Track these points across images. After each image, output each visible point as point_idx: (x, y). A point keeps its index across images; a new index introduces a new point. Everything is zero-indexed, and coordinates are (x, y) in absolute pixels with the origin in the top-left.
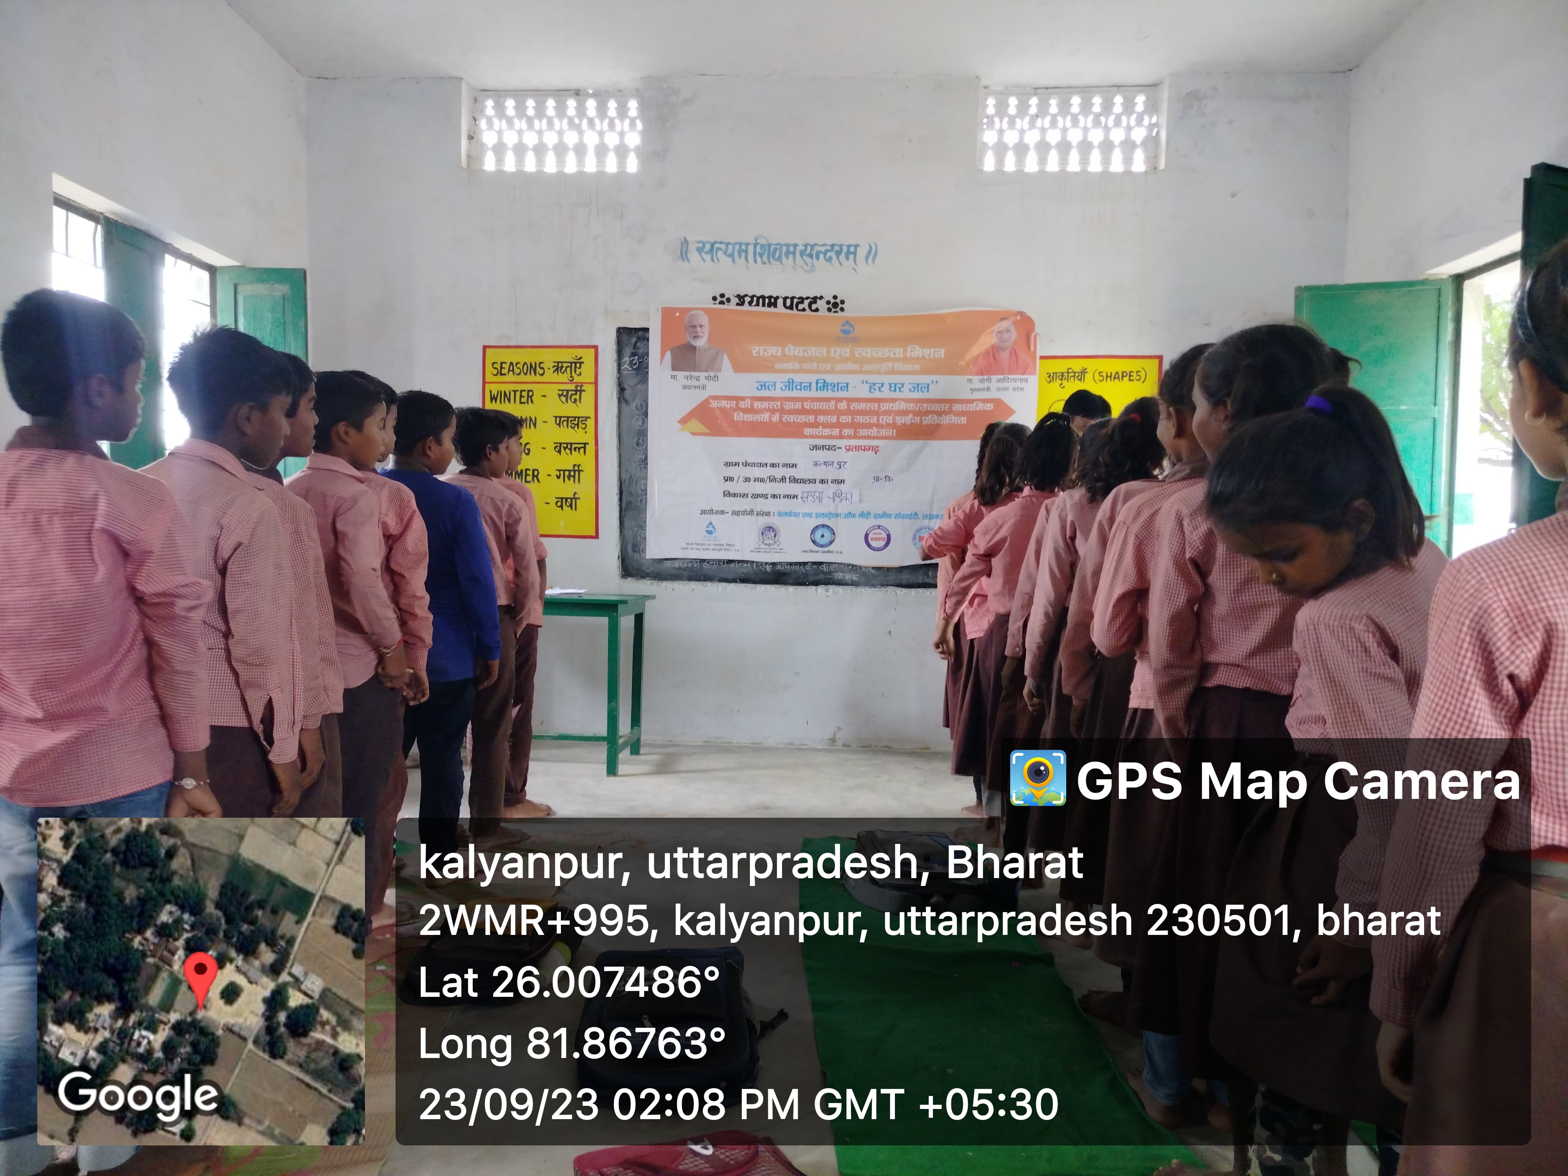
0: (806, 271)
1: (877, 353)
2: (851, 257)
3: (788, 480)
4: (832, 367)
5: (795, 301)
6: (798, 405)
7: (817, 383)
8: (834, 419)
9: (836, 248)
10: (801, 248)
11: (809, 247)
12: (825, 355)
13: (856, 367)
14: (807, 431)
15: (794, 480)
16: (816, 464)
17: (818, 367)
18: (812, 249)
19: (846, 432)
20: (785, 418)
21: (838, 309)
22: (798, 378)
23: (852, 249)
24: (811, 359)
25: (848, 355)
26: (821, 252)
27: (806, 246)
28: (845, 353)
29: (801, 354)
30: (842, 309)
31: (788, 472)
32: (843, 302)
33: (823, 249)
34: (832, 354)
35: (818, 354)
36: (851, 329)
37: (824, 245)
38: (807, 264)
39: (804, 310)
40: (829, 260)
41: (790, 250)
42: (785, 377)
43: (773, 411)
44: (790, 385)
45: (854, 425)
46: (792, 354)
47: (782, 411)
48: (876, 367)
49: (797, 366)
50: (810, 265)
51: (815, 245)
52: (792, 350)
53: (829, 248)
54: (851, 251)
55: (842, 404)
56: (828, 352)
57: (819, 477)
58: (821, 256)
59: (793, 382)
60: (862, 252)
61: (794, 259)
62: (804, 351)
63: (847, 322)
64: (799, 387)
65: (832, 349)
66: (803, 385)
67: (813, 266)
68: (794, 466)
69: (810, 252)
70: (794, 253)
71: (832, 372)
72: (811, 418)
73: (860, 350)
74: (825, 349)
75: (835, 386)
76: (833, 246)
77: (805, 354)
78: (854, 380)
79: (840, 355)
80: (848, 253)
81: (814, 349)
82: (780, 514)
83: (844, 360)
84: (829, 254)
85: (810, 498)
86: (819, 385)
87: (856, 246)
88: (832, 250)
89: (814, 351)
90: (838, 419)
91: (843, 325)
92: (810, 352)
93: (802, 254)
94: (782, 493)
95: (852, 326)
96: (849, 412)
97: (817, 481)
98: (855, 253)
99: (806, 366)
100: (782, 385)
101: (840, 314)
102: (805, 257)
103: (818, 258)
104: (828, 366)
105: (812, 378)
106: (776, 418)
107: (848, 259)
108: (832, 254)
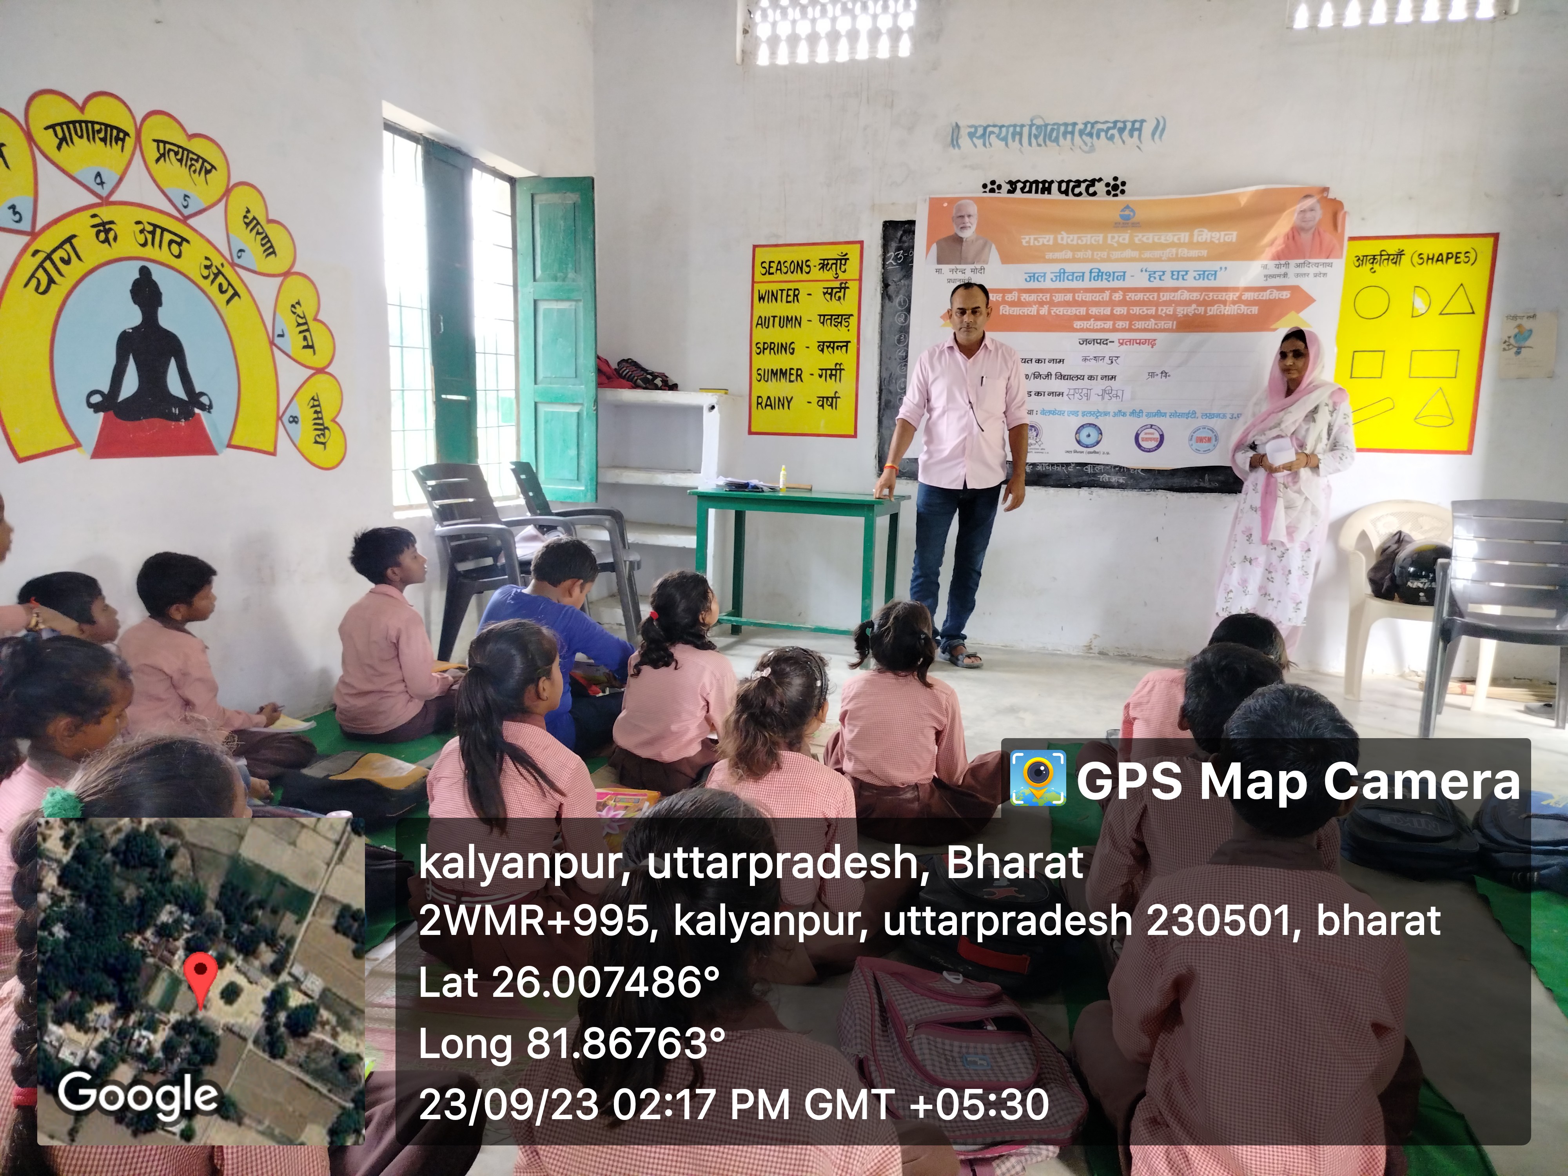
0: (1083, 151)
1: (1159, 239)
2: (1136, 134)
3: (1054, 376)
4: (1108, 255)
5: (1072, 184)
6: (1069, 297)
7: (1091, 272)
8: (1107, 311)
9: (1120, 125)
10: (1080, 126)
11: (1089, 126)
12: (1101, 242)
13: (1135, 254)
14: (1077, 324)
15: (1062, 377)
16: (1085, 359)
17: (1093, 255)
18: (1092, 127)
19: (1120, 324)
20: (1055, 310)
21: (1118, 192)
22: (1070, 268)
23: (1137, 125)
24: (1086, 247)
25: (1127, 241)
26: (1103, 130)
27: (1086, 124)
28: (1124, 239)
29: (1075, 242)
30: (1123, 192)
31: (1054, 368)
32: (1124, 184)
33: (1105, 127)
34: (1109, 241)
35: (1093, 242)
36: (1132, 214)
37: (1107, 122)
38: (1086, 144)
39: (1080, 194)
40: (1111, 138)
41: (1069, 129)
42: (1056, 267)
43: (1041, 304)
44: (1061, 275)
45: (1131, 318)
46: (1064, 242)
47: (1051, 304)
48: (1157, 253)
49: (1069, 255)
50: (1089, 144)
51: (1097, 122)
52: (1065, 238)
53: (1112, 125)
54: (1136, 128)
55: (1117, 295)
56: (1105, 238)
57: (1087, 373)
58: (1103, 134)
59: (1064, 273)
60: (1148, 128)
61: (1072, 139)
62: (1079, 238)
63: (1127, 207)
64: (1070, 278)
65: (1110, 236)
66: (1076, 275)
67: (1093, 146)
68: (1061, 361)
69: (1090, 130)
70: (1072, 133)
71: (1108, 260)
72: (1082, 311)
73: (1140, 235)
74: (1101, 236)
75: (1110, 276)
76: (1115, 122)
77: (1080, 242)
78: (1132, 268)
79: (1118, 242)
80: (1133, 130)
81: (1089, 236)
82: (1044, 412)
83: (1122, 247)
84: (1111, 132)
85: (1077, 396)
86: (1093, 275)
87: (1142, 122)
88: (1114, 127)
89: (1090, 238)
90: (1112, 310)
91: (1122, 210)
92: (1084, 239)
93: (1081, 133)
94: (1047, 390)
95: (1133, 211)
96: (1123, 303)
97: (1086, 378)
98: (1140, 130)
99: (1080, 255)
100: (1052, 276)
101: (1121, 198)
102: (1084, 137)
103: (1098, 137)
104: (1104, 254)
105: (1086, 267)
106: (1044, 311)
107: (1132, 136)
108: (1115, 132)
